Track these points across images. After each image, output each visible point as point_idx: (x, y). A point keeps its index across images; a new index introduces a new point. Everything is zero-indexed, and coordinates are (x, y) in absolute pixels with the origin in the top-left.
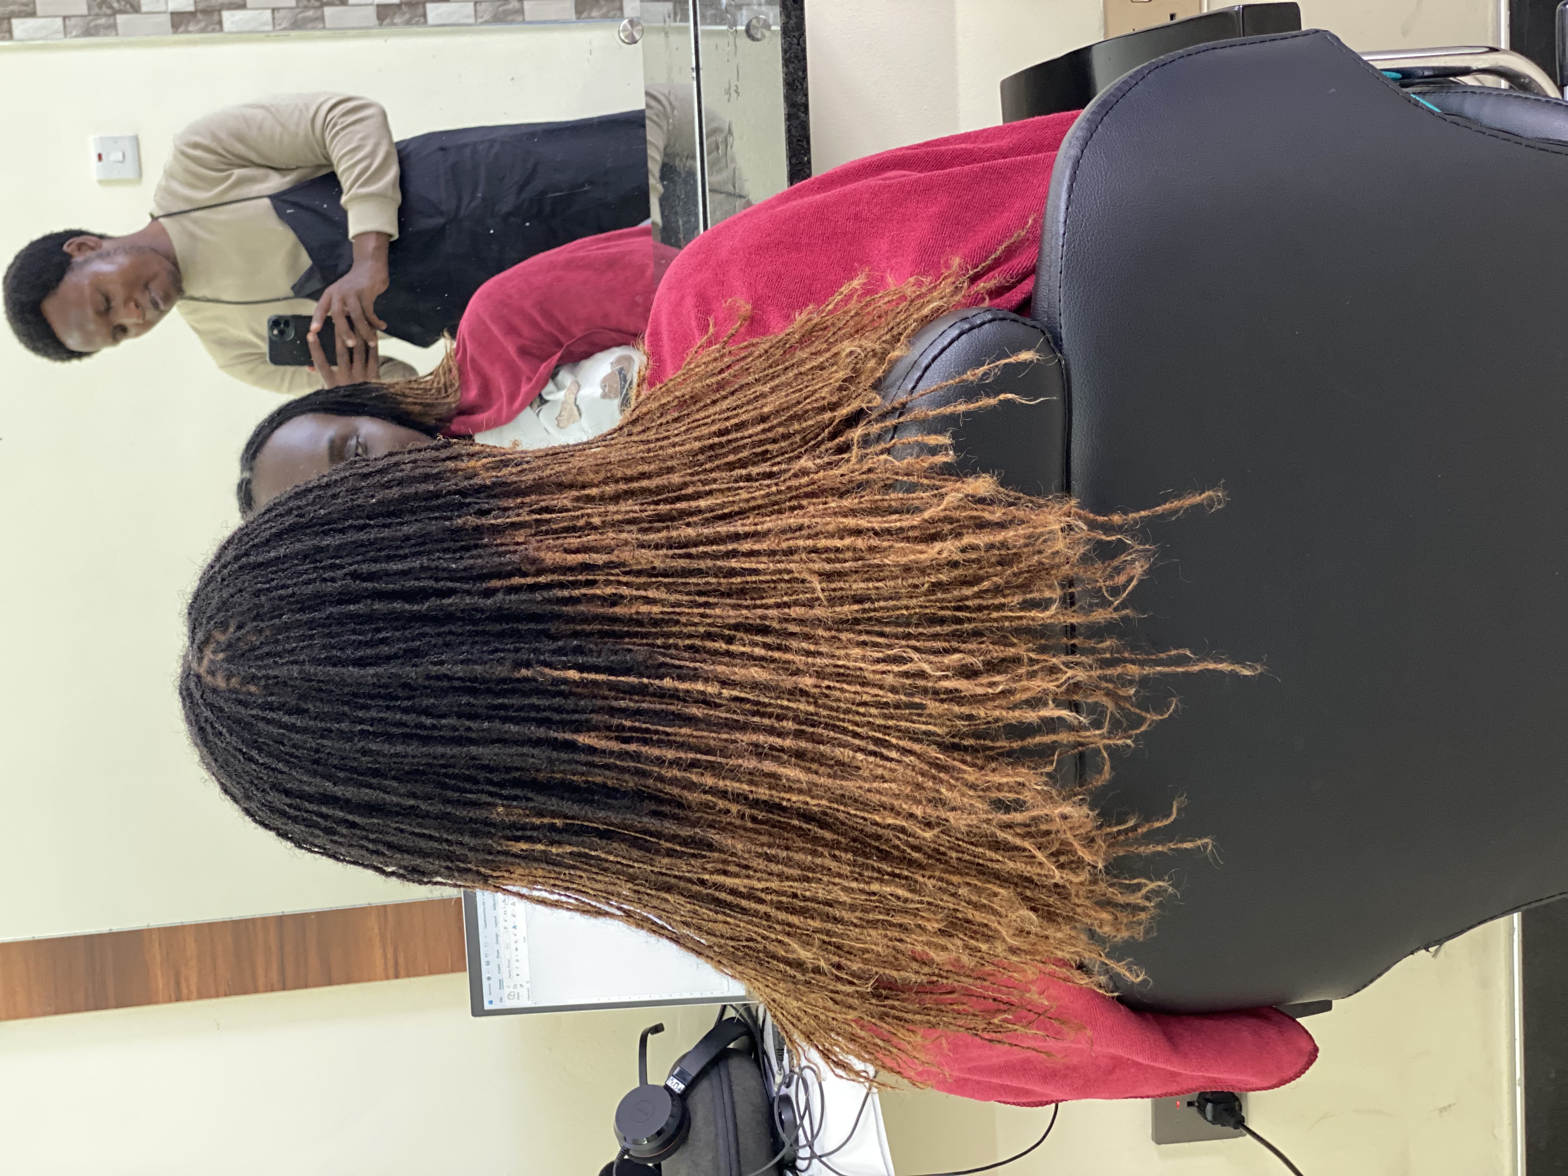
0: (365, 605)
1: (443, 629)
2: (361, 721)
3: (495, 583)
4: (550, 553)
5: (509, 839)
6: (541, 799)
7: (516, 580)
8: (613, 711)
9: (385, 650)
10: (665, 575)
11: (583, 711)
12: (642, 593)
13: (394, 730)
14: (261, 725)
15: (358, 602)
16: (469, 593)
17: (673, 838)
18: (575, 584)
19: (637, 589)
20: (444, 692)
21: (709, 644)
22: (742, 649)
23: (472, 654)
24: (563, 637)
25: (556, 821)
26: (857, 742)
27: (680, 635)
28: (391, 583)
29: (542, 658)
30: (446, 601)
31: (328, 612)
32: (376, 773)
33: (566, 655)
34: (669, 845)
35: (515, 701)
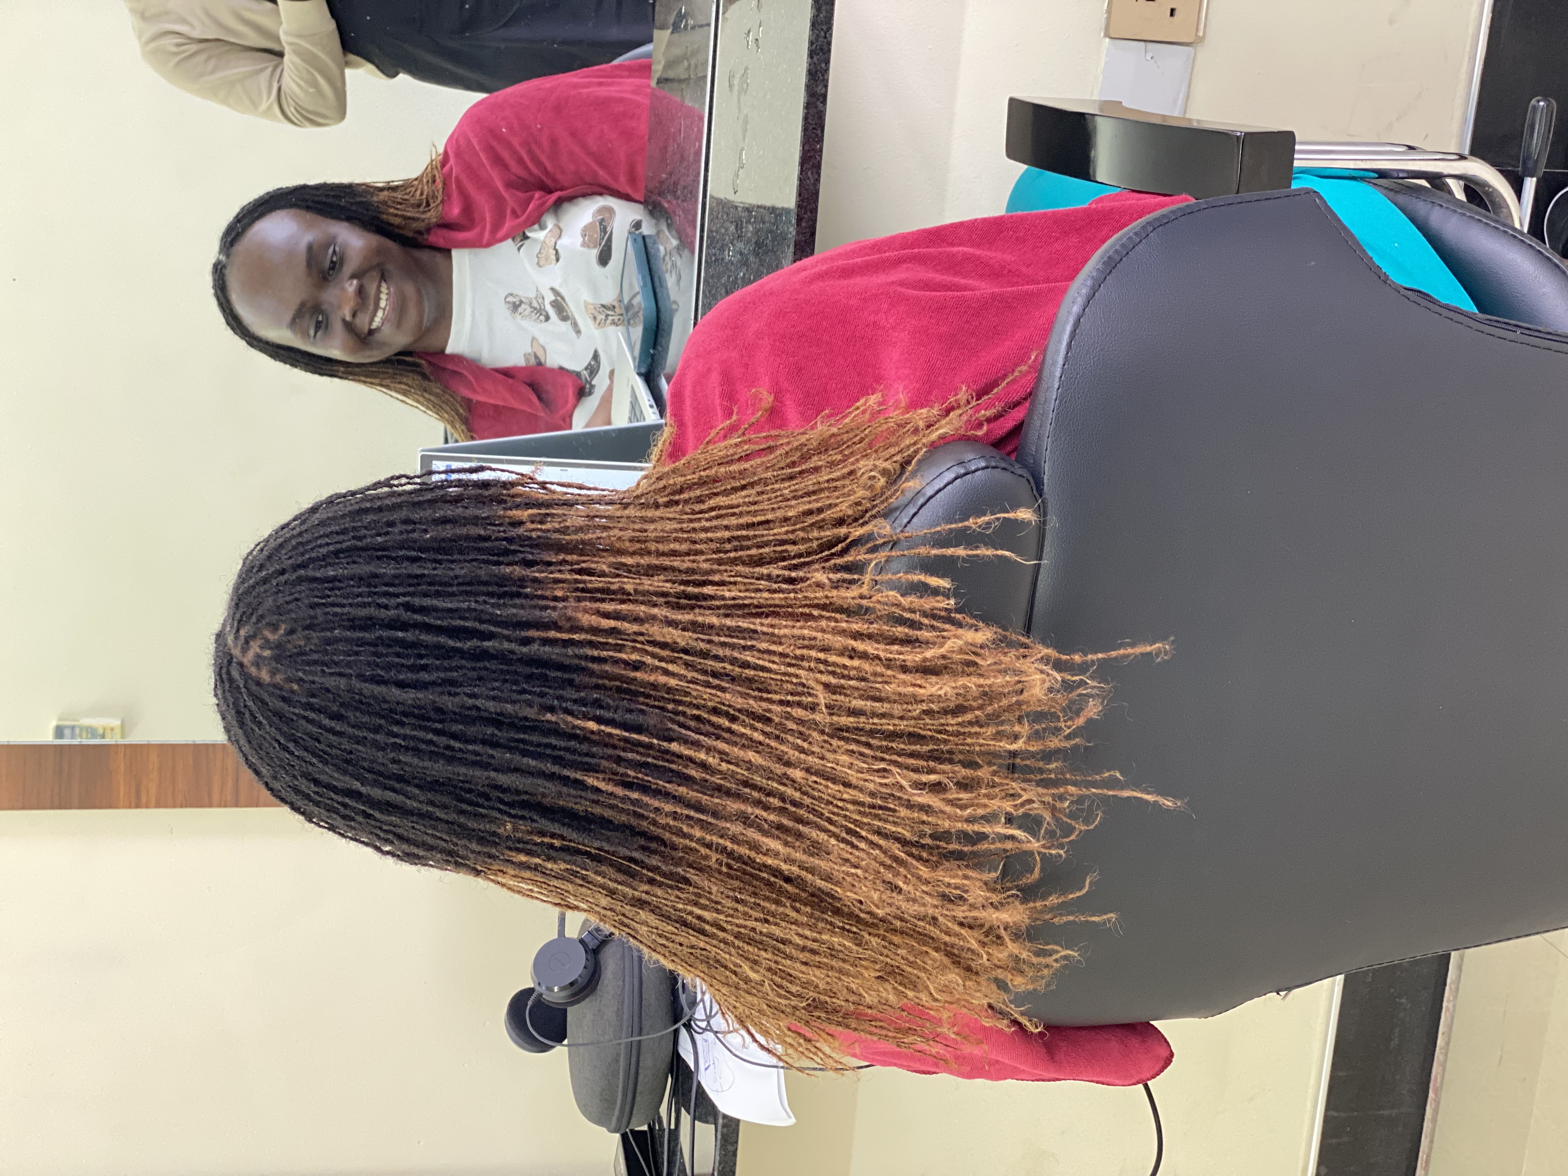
0: (413, 634)
1: (478, 665)
2: (396, 736)
3: (533, 633)
4: (587, 616)
5: (510, 849)
6: (543, 821)
7: (552, 634)
8: (619, 760)
9: (425, 676)
10: (686, 651)
11: (593, 756)
12: (663, 665)
13: (423, 746)
14: (303, 722)
15: (407, 631)
16: (508, 639)
17: (655, 869)
18: (604, 646)
19: (660, 661)
20: (473, 721)
21: (714, 719)
22: (743, 730)
23: (502, 691)
24: (585, 687)
25: (555, 841)
26: (832, 828)
27: (690, 705)
28: (439, 619)
29: (564, 705)
30: (486, 644)
31: (377, 635)
32: (400, 779)
33: (585, 705)
34: (650, 874)
35: (535, 738)
